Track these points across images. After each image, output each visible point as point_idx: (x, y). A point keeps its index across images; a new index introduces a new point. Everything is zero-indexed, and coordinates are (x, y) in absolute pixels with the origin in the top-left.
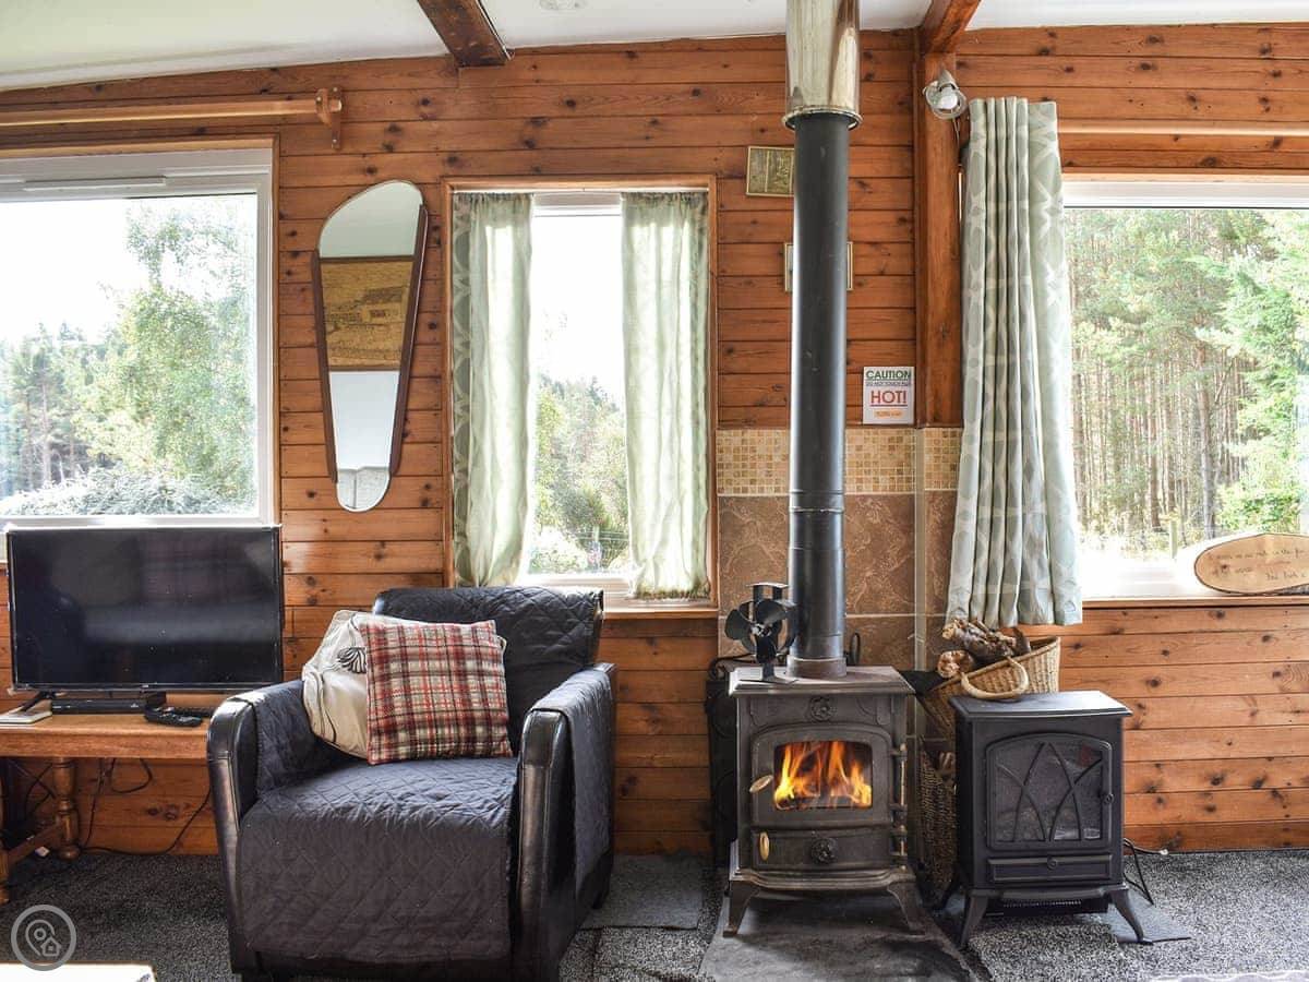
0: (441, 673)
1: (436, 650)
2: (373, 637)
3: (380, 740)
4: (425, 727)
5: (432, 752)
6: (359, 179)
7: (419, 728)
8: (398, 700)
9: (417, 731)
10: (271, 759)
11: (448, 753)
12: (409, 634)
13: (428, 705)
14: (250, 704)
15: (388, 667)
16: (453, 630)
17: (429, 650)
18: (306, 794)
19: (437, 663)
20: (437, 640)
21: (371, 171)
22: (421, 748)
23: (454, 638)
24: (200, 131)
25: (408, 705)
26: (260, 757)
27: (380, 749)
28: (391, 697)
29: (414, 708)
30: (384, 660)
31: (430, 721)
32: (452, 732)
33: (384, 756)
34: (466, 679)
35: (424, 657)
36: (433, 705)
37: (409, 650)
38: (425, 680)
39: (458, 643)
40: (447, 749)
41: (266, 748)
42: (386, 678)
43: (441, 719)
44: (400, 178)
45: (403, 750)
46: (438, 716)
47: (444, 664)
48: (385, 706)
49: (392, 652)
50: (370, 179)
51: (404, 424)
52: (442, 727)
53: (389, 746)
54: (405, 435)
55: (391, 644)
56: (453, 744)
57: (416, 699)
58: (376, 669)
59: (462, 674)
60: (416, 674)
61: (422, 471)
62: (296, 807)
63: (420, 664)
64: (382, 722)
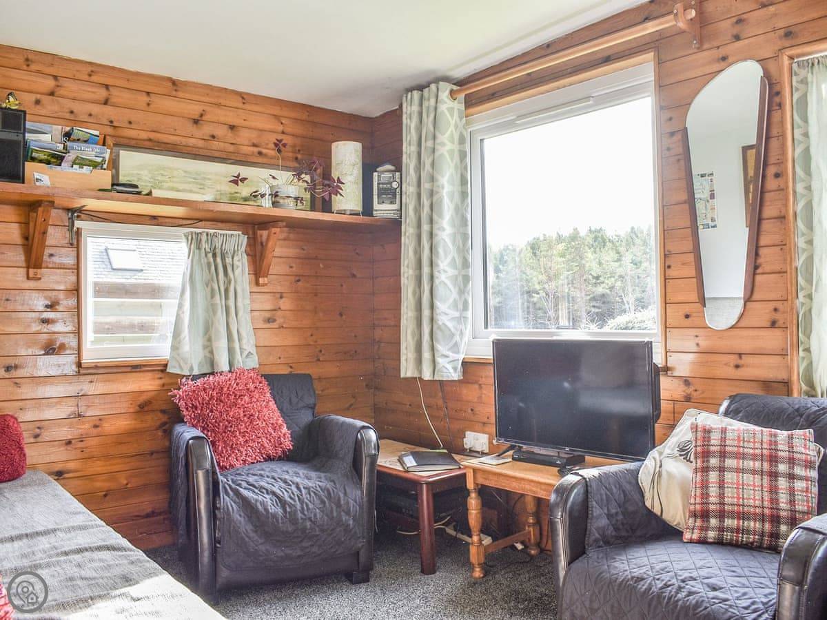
0: (754, 472)
1: (751, 451)
2: (699, 434)
3: (695, 522)
4: (733, 518)
5: (737, 541)
6: (716, 67)
7: (728, 517)
8: (713, 491)
9: (726, 520)
10: (599, 521)
11: (752, 543)
12: (729, 435)
13: (738, 498)
14: (585, 479)
15: (708, 461)
16: (771, 435)
17: (746, 450)
18: (618, 557)
19: (751, 463)
20: (755, 442)
21: (724, 59)
22: (728, 536)
23: (770, 443)
24: (607, 59)
25: (721, 496)
26: (589, 521)
27: (693, 529)
28: (707, 487)
29: (726, 500)
30: (706, 455)
31: (738, 513)
32: (757, 525)
33: (695, 536)
34: (776, 481)
35: (741, 456)
36: (743, 499)
37: (728, 449)
38: (738, 477)
39: (773, 447)
40: (751, 540)
41: (595, 514)
42: (705, 470)
43: (749, 513)
44: (745, 60)
45: (712, 535)
46: (746, 509)
47: (758, 464)
48: (702, 494)
49: (712, 448)
50: (723, 64)
51: (756, 259)
52: (749, 519)
53: (702, 529)
54: (756, 268)
55: (713, 442)
56: (757, 537)
57: (728, 492)
58: (699, 461)
59: (774, 475)
60: (731, 470)
61: (773, 296)
62: (606, 567)
63: (735, 461)
64: (698, 507)
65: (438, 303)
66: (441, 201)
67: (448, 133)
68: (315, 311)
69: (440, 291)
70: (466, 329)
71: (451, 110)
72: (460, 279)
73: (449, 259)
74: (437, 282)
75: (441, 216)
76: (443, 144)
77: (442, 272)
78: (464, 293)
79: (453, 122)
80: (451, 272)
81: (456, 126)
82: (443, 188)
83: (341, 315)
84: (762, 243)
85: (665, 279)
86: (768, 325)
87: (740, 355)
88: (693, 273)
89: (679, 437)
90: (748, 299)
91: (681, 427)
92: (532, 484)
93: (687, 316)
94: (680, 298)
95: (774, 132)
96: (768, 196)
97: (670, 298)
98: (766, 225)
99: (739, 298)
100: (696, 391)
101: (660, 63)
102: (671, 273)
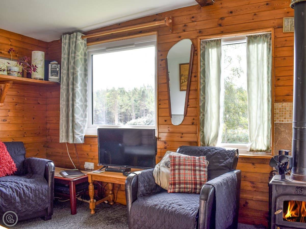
0: (189, 170)
1: (188, 163)
2: (172, 159)
3: (171, 186)
4: (183, 184)
5: (184, 191)
6: (177, 39)
7: (182, 184)
8: (177, 176)
9: (181, 185)
10: (141, 188)
11: (189, 192)
12: (181, 159)
13: (185, 178)
14: (136, 174)
15: (175, 167)
16: (194, 158)
17: (186, 163)
18: (148, 199)
19: (188, 167)
20: (189, 161)
21: (180, 37)
22: (182, 190)
23: (194, 161)
24: (141, 32)
25: (179, 178)
26: (138, 188)
27: (171, 189)
28: (175, 175)
29: (181, 179)
30: (174, 165)
31: (185, 183)
32: (190, 186)
33: (172, 191)
34: (196, 172)
35: (185, 165)
36: (186, 178)
37: (181, 163)
38: (184, 171)
39: (195, 162)
40: (189, 191)
41: (140, 186)
42: (174, 170)
43: (188, 183)
44: (186, 38)
45: (177, 190)
46: (187, 181)
47: (190, 167)
48: (173, 178)
49: (176, 163)
50: (179, 39)
51: (188, 103)
52: (188, 184)
53: (173, 188)
54: (188, 106)
55: (176, 161)
56: (190, 190)
57: (181, 176)
58: (172, 167)
59: (195, 170)
60: (182, 169)
61: (193, 115)
62: (145, 203)
63: (183, 167)
64: (172, 182)
65: (75, 115)
66: (77, 77)
67: (80, 52)
68: (23, 117)
69: (76, 110)
70: (86, 124)
71: (82, 43)
72: (84, 106)
73: (80, 98)
74: (75, 107)
75: (77, 82)
76: (78, 56)
77: (77, 103)
78: (85, 111)
79: (82, 48)
80: (80, 103)
81: (83, 49)
82: (78, 72)
83: (34, 119)
84: (190, 98)
85: (159, 108)
86: (191, 124)
87: (182, 133)
88: (168, 106)
89: (165, 160)
90: (185, 115)
91: (165, 157)
92: (114, 179)
93: (166, 121)
94: (163, 115)
95: (195, 62)
96: (192, 83)
97: (160, 115)
98: (191, 92)
99: (183, 115)
100: (168, 145)
101: (159, 36)
102: (161, 106)
